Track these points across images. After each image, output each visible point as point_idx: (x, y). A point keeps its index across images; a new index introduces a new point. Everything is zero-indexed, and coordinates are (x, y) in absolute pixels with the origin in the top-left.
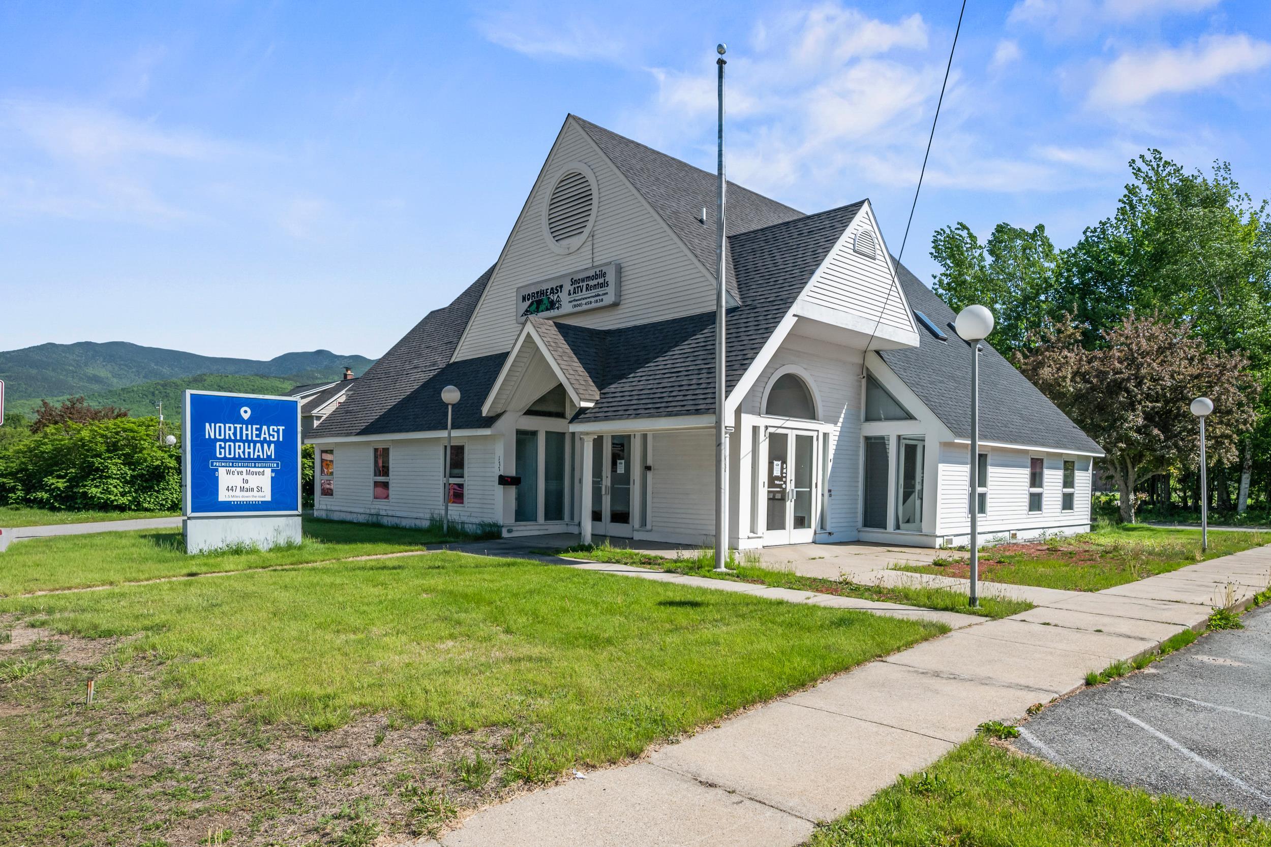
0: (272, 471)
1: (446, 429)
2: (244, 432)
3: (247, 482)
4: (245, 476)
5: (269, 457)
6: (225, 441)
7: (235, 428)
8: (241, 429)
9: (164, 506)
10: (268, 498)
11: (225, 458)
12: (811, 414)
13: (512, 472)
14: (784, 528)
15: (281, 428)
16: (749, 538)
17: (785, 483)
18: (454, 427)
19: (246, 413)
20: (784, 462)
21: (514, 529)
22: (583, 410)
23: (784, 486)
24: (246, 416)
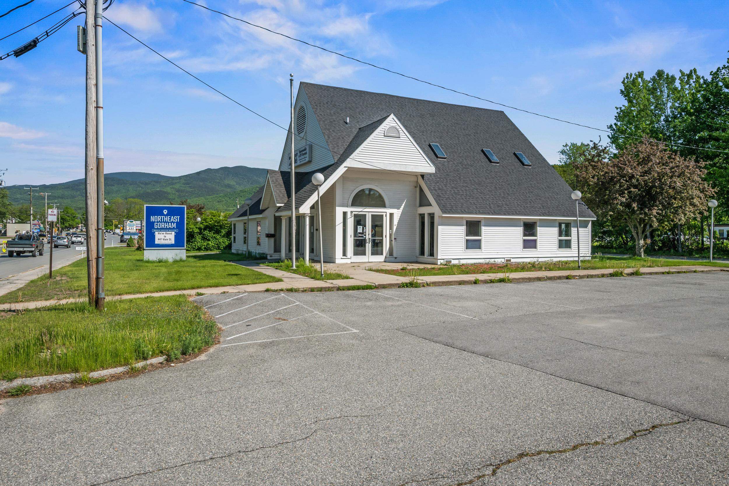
0: (175, 233)
1: (247, 216)
2: (165, 219)
3: (165, 237)
4: (165, 235)
5: (174, 228)
6: (158, 222)
7: (161, 218)
8: (164, 218)
9: (195, 249)
10: (173, 243)
11: (158, 228)
12: (384, 206)
13: (272, 232)
14: (365, 255)
15: (178, 217)
16: (341, 258)
17: (365, 235)
18: (250, 215)
19: (165, 212)
20: (364, 226)
21: (273, 255)
22: (280, 207)
23: (365, 237)
24: (165, 213)
